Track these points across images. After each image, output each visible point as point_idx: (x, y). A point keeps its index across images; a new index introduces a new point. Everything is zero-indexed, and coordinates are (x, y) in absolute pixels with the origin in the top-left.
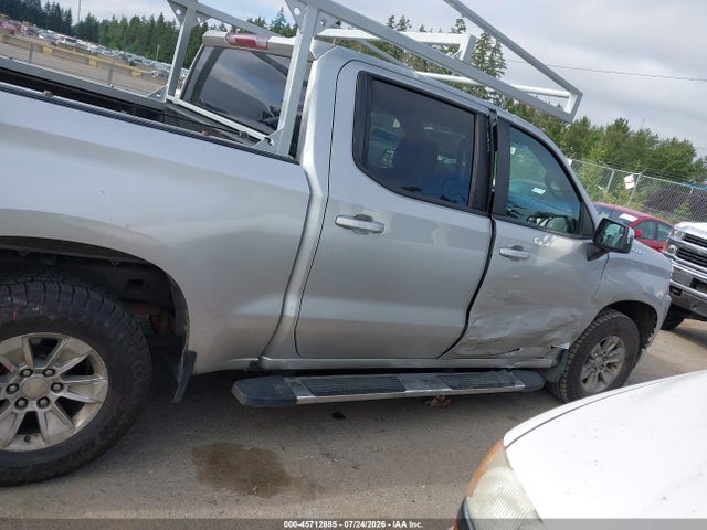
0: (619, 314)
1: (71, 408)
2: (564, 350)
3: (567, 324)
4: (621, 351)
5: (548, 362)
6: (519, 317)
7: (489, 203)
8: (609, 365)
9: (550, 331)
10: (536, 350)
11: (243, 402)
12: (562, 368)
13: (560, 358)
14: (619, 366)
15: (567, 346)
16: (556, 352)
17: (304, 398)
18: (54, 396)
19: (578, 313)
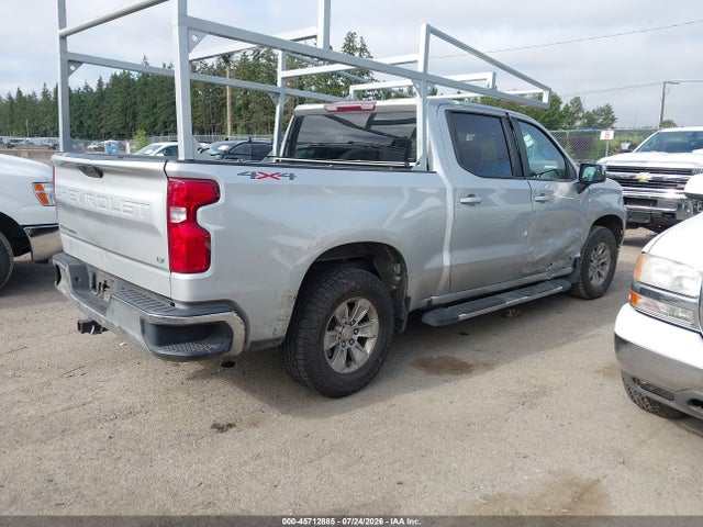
0: (600, 227)
1: (362, 341)
2: (576, 259)
3: (576, 239)
4: (607, 252)
5: (569, 269)
6: (550, 241)
7: (521, 170)
8: (602, 264)
9: (567, 247)
10: (561, 263)
11: (434, 325)
12: (578, 271)
13: (574, 266)
14: (608, 263)
15: (579, 255)
16: (572, 262)
17: (462, 316)
18: (355, 337)
19: (580, 231)
